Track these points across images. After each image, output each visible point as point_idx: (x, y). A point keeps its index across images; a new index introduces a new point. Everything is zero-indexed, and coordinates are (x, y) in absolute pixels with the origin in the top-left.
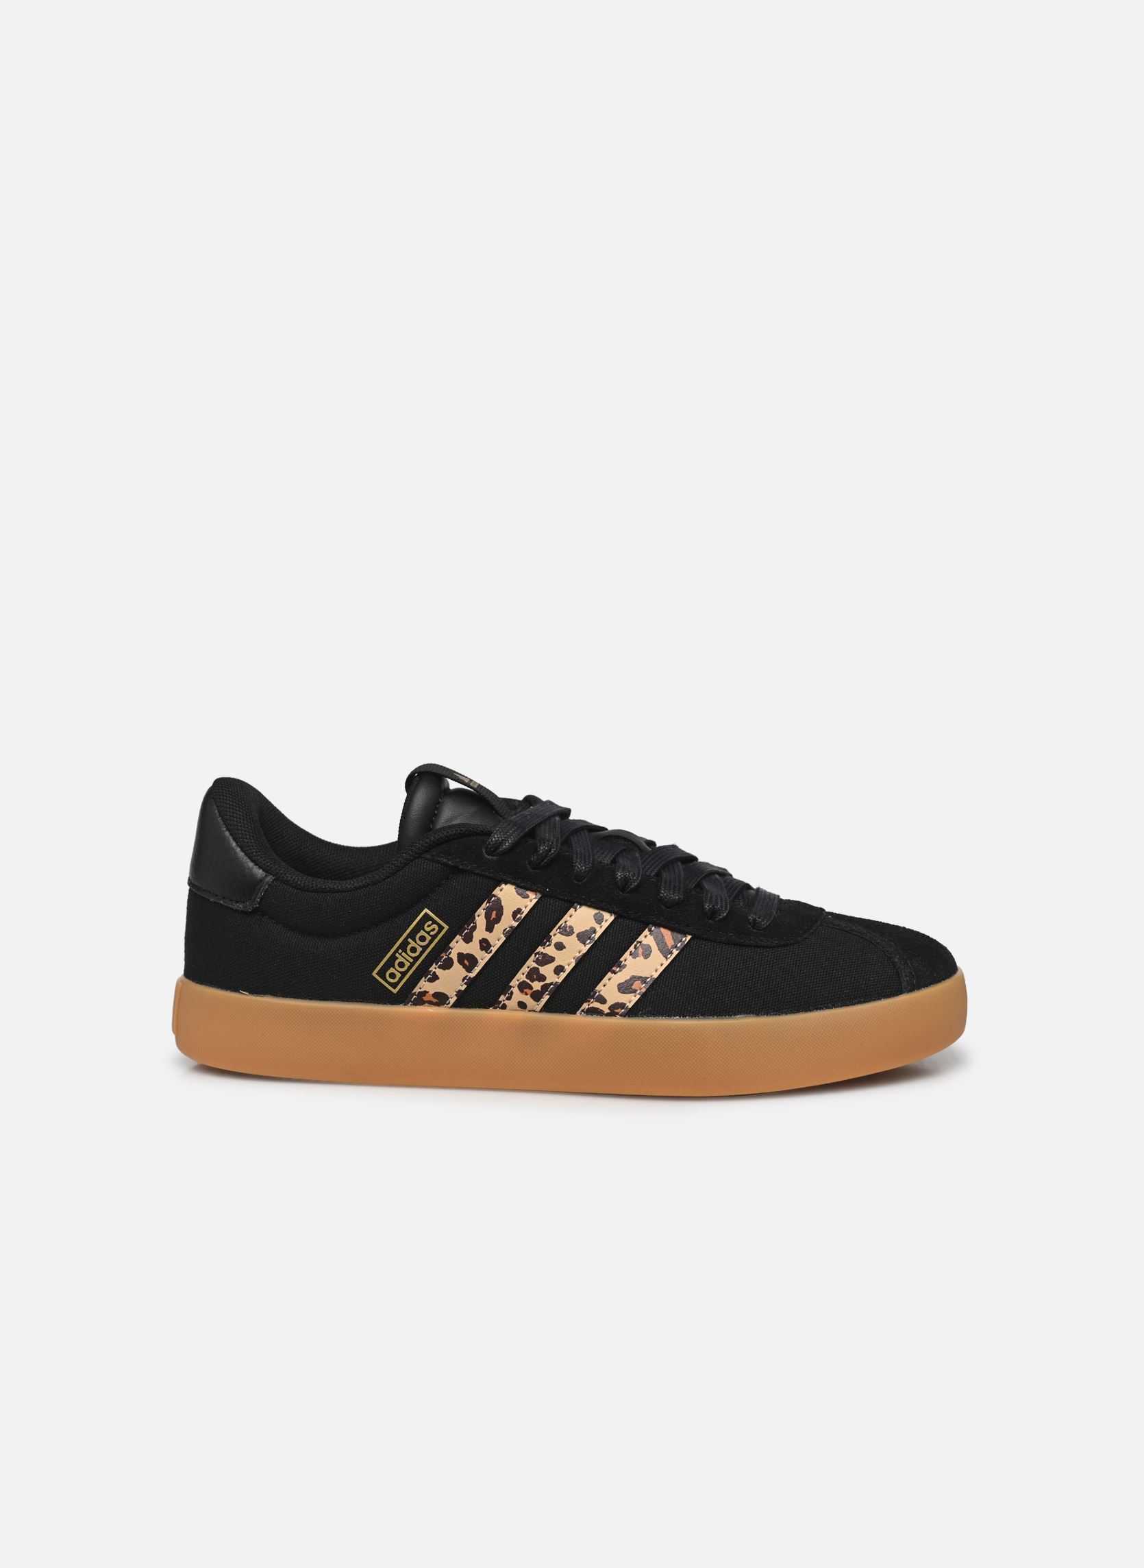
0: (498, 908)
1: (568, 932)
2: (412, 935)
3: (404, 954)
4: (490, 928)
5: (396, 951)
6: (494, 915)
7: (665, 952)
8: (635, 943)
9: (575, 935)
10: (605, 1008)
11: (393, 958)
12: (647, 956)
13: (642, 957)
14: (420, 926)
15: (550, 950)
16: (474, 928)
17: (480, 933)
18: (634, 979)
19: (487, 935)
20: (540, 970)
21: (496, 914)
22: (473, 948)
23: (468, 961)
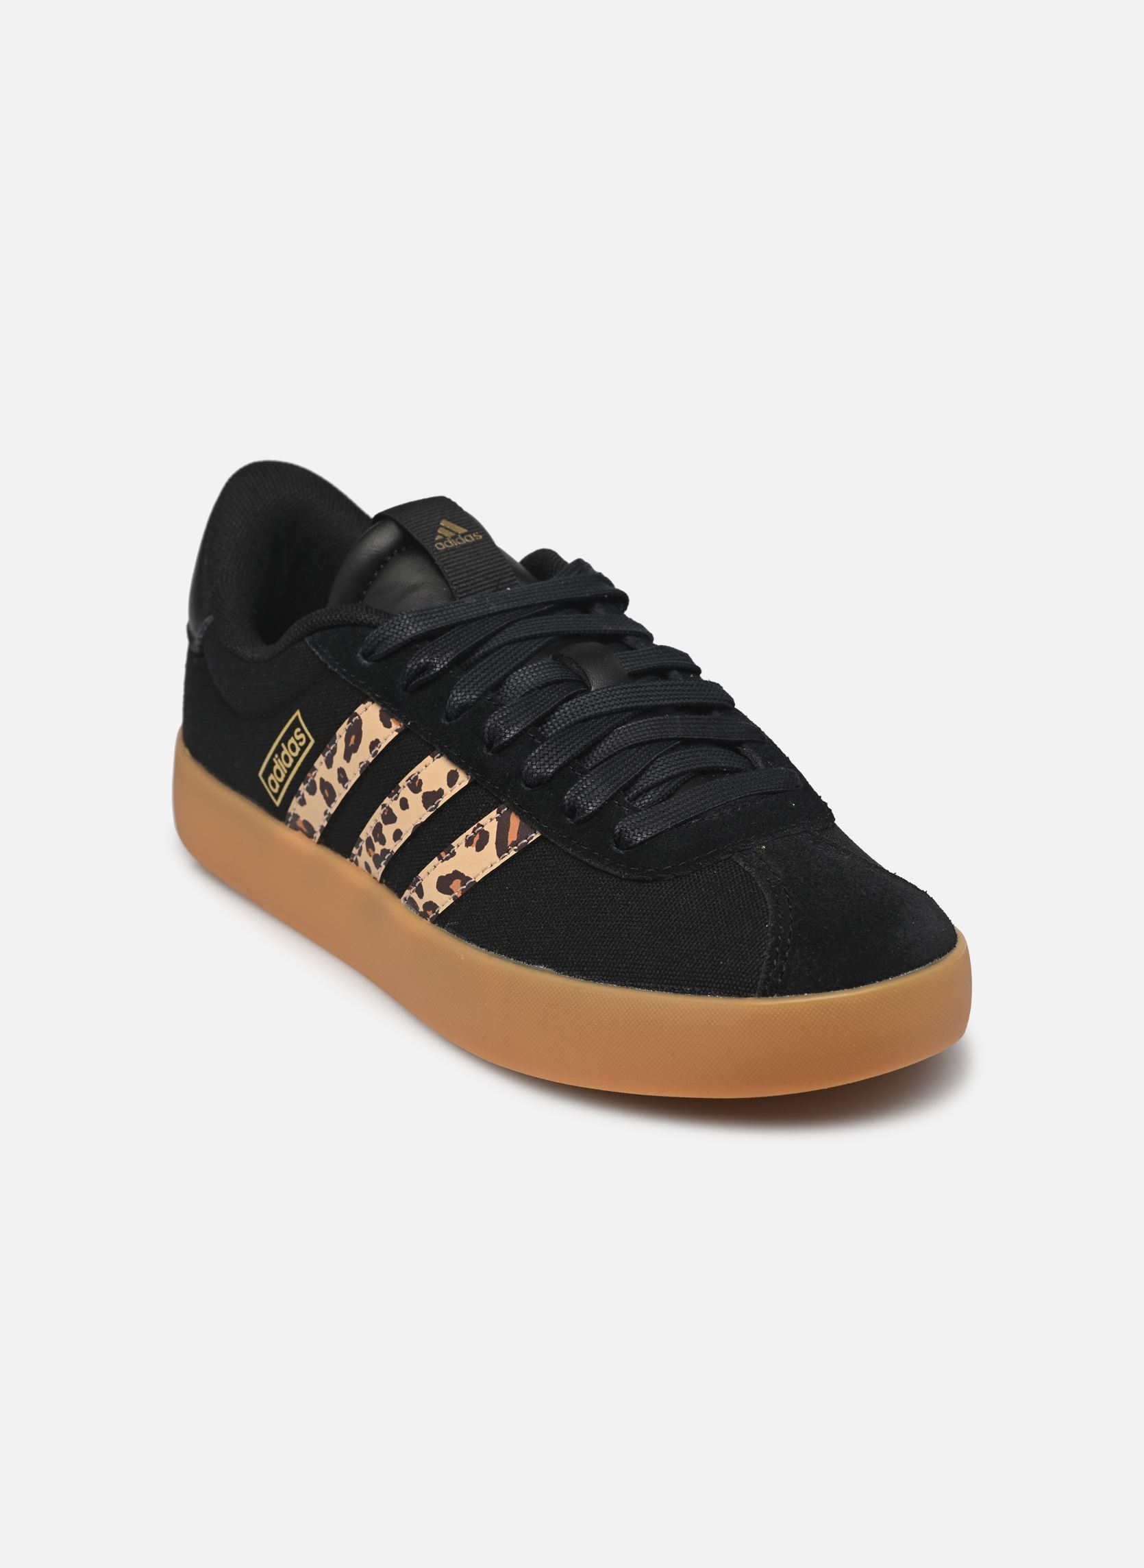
0: (356, 731)
1: (415, 786)
2: (285, 740)
3: (279, 760)
4: (347, 757)
5: (273, 756)
6: (352, 742)
7: (501, 849)
8: (475, 826)
9: (421, 794)
10: (420, 903)
11: (271, 764)
12: (480, 847)
13: (475, 848)
14: (290, 734)
15: (394, 805)
16: (334, 751)
17: (339, 760)
18: (457, 875)
19: (343, 764)
20: (383, 829)
21: (355, 740)
22: (331, 776)
23: (328, 792)
